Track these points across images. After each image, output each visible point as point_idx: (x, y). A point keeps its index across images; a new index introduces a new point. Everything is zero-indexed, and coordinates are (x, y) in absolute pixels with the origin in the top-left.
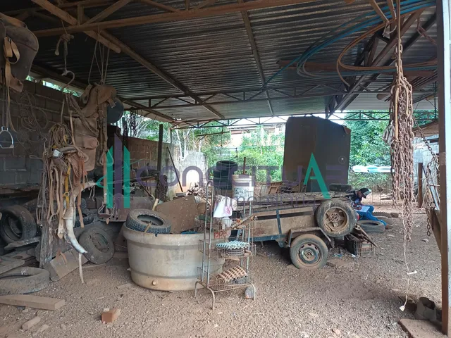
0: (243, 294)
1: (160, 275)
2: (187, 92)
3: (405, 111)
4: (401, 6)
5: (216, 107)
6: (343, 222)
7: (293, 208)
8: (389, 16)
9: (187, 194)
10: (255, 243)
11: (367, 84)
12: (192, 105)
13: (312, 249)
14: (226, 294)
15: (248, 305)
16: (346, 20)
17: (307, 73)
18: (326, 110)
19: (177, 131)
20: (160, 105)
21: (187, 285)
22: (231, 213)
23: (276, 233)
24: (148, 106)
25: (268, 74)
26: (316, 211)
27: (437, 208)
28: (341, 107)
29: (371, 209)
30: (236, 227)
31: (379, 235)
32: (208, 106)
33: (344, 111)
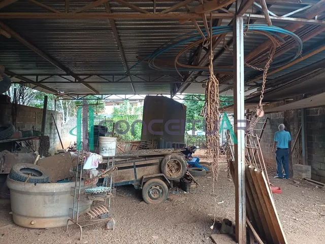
0: (105, 226)
1: (37, 216)
2: (69, 72)
3: (214, 97)
4: (213, 30)
5: (92, 85)
6: (178, 170)
7: (146, 160)
8: (206, 35)
9: (67, 150)
10: (115, 187)
11: (196, 77)
12: (72, 82)
13: (158, 190)
14: (91, 228)
15: (108, 234)
16: (181, 34)
17: (155, 67)
18: (171, 92)
19: (61, 101)
20: (46, 81)
21: (61, 223)
22: (97, 165)
23: (133, 179)
24: (35, 81)
25: (131, 64)
26: (161, 162)
27: (233, 160)
28: (180, 91)
29: (198, 160)
30: (101, 176)
31: (202, 177)
32: (86, 84)
33: (182, 94)
